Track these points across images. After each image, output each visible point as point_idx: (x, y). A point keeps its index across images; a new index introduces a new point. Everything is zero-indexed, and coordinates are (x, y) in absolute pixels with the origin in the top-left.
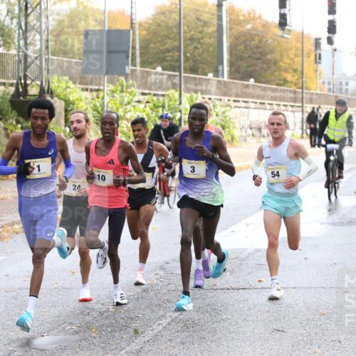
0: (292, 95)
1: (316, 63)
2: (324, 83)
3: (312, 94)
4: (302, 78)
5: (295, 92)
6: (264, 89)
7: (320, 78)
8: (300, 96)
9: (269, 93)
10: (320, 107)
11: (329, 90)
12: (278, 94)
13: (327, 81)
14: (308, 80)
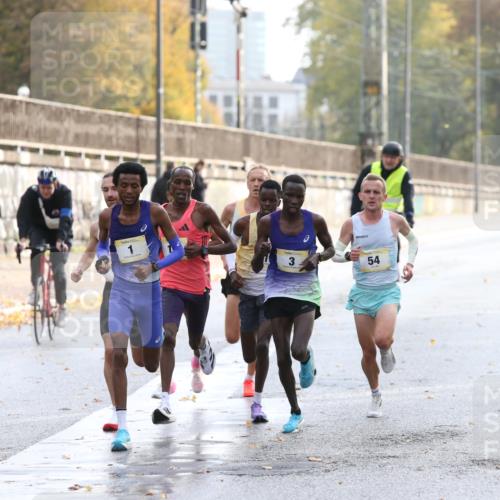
0: (131, 132)
1: (193, 47)
2: (213, 99)
3: (182, 129)
4: (158, 86)
5: (138, 124)
6: (58, 115)
7: (204, 88)
8: (152, 134)
9: (71, 126)
10: (201, 163)
11: (228, 118)
12: (93, 129)
13: (220, 96)
14: (173, 92)
